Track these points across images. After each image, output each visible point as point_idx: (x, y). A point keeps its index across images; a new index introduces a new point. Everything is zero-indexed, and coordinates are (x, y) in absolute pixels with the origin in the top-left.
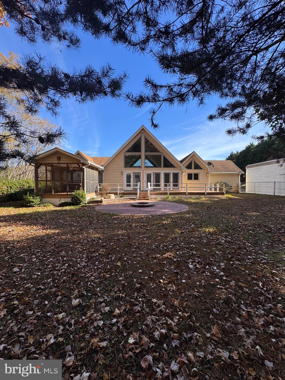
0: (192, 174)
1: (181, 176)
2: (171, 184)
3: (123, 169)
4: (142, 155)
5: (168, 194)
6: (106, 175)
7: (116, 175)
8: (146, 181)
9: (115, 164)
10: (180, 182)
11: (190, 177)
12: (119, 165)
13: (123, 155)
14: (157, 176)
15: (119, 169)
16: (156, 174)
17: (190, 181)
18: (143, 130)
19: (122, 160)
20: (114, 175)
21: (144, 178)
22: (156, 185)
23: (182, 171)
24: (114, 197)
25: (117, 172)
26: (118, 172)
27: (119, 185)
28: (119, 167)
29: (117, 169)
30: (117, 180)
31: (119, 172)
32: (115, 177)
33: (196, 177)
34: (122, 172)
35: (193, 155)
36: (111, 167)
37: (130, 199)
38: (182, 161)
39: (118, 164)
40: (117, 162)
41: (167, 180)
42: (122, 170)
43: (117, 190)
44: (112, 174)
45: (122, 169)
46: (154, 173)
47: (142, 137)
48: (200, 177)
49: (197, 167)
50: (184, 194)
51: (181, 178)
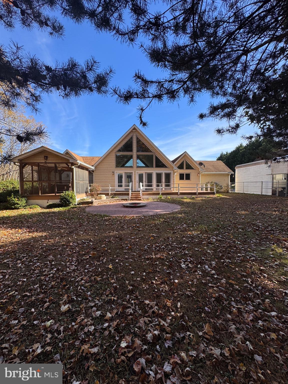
0: (184, 174)
1: (173, 176)
2: (164, 184)
3: (115, 169)
4: (134, 155)
5: (160, 194)
6: (97, 175)
7: (107, 175)
8: (138, 181)
9: (106, 163)
10: (172, 182)
11: (182, 177)
12: (110, 165)
13: (114, 155)
14: (150, 176)
15: (110, 169)
16: (148, 174)
17: (182, 181)
18: (134, 129)
19: (113, 160)
20: (105, 175)
21: (136, 178)
22: (149, 186)
23: (174, 171)
24: (105, 197)
25: (108, 172)
27: (110, 186)
28: (110, 167)
29: (109, 169)
30: (108, 180)
31: (110, 172)
32: (106, 177)
33: (188, 177)
34: (113, 172)
35: (185, 155)
36: (102, 167)
37: (122, 199)
38: (174, 161)
40: (108, 162)
41: (159, 180)
43: (108, 190)
44: (103, 174)
45: (113, 169)
46: (145, 173)
47: (134, 136)
48: (192, 177)
49: (189, 167)
50: (176, 194)
51: (173, 178)
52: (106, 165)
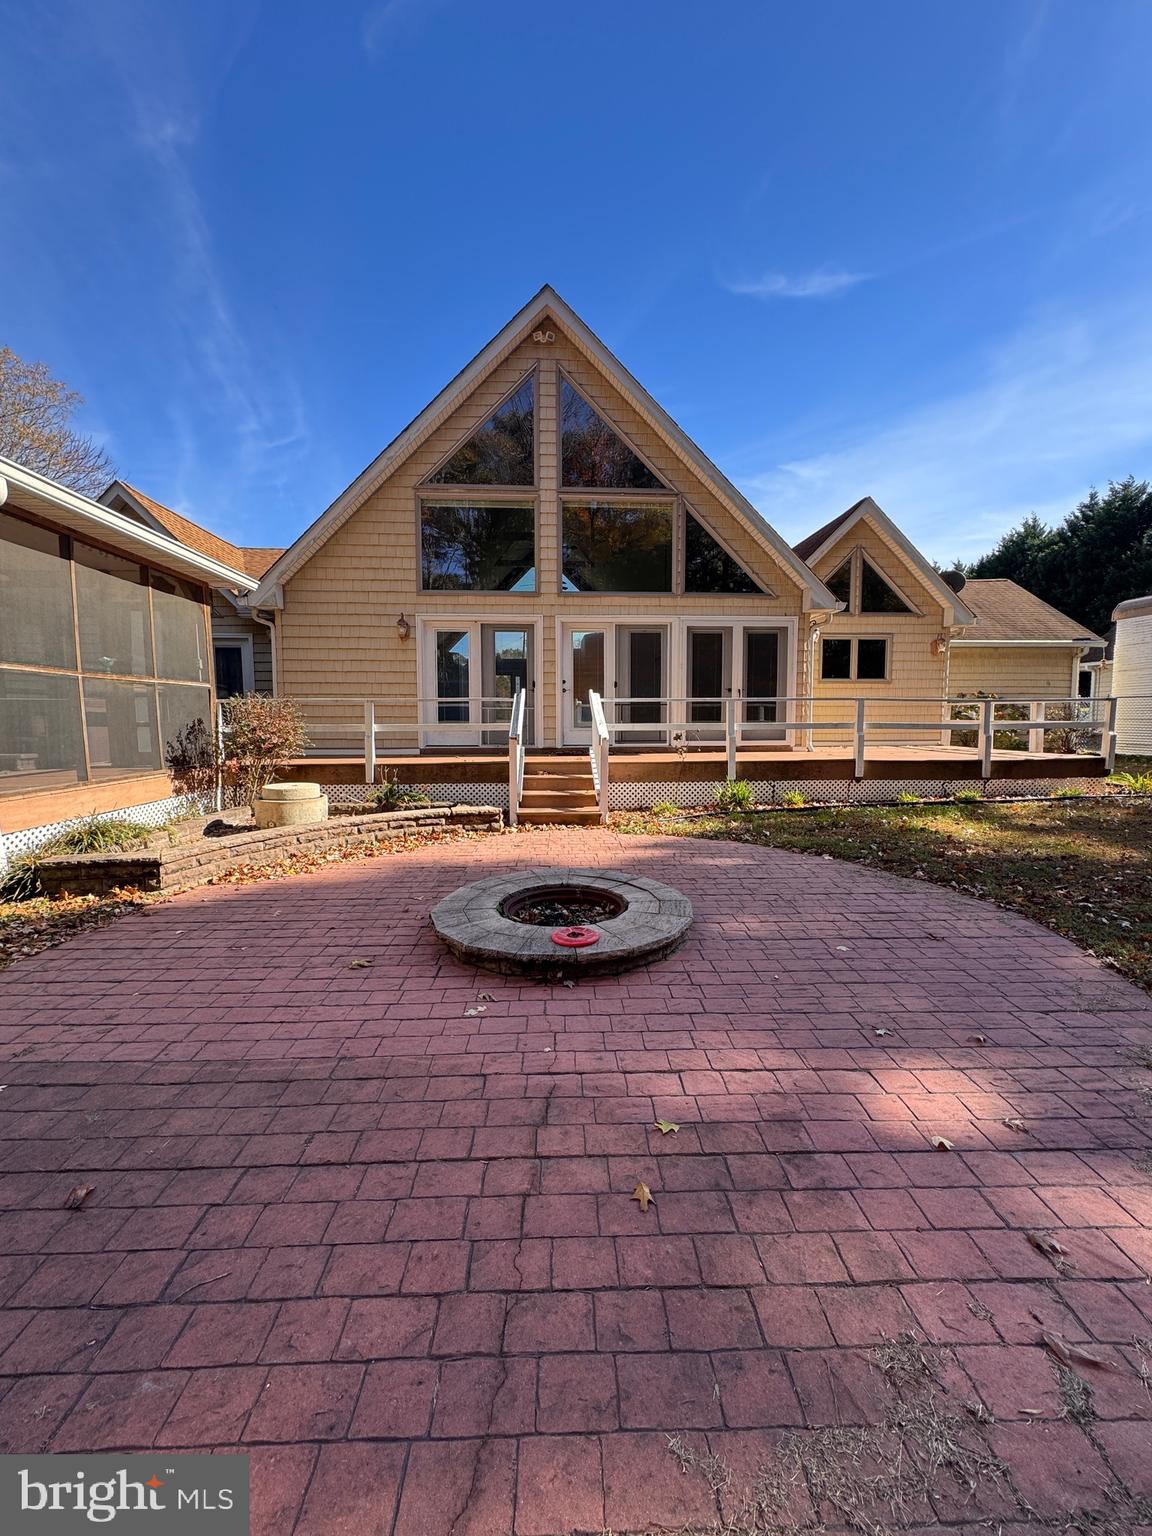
0: (847, 643)
1: (801, 651)
2: (734, 704)
3: (413, 598)
4: (544, 508)
5: (732, 774)
6: (296, 643)
7: (363, 644)
8: (570, 685)
9: (355, 562)
10: (792, 691)
11: (835, 662)
12: (381, 575)
13: (411, 505)
14: (645, 651)
15: (383, 598)
16: (633, 635)
17: (835, 687)
18: (546, 323)
19: (403, 540)
20: (353, 644)
21: (554, 669)
22: (639, 714)
23: (803, 616)
25: (366, 621)
26: (375, 621)
27: (370, 712)
28: (386, 586)
29: (373, 598)
30: (372, 678)
31: (385, 621)
32: (361, 655)
33: (874, 661)
34: (402, 622)
35: (862, 521)
36: (327, 585)
37: (453, 819)
38: (806, 549)
39: (375, 563)
40: (370, 551)
41: (706, 675)
42: (407, 610)
43: (357, 744)
44: (337, 632)
45: (402, 599)
46: (619, 627)
47: (543, 377)
48: (896, 660)
49: (879, 598)
51: (800, 662)
52: (358, 574)
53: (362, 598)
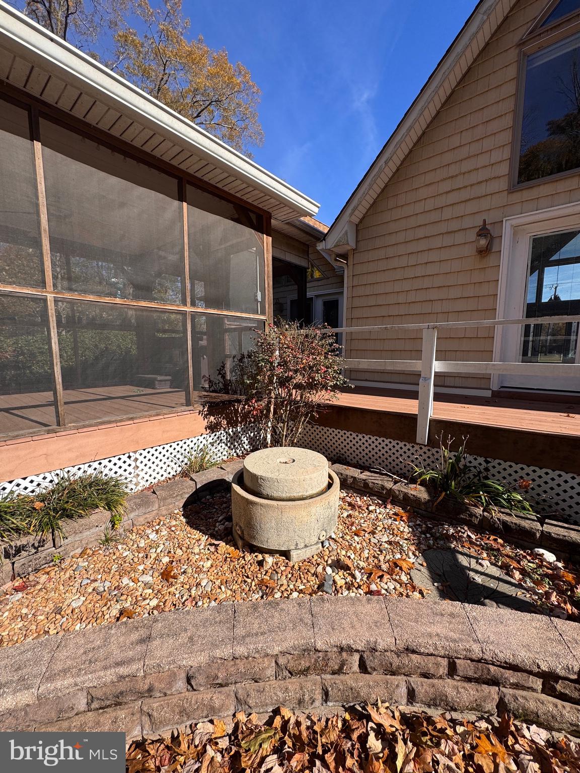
7: (431, 269)
15: (461, 209)
26: (448, 240)
27: (431, 343)
28: (464, 195)
31: (459, 238)
34: (483, 232)
42: (490, 218)
45: (485, 204)
53: (435, 216)
